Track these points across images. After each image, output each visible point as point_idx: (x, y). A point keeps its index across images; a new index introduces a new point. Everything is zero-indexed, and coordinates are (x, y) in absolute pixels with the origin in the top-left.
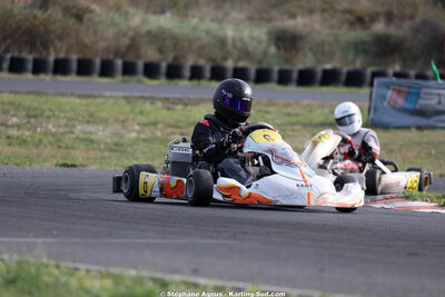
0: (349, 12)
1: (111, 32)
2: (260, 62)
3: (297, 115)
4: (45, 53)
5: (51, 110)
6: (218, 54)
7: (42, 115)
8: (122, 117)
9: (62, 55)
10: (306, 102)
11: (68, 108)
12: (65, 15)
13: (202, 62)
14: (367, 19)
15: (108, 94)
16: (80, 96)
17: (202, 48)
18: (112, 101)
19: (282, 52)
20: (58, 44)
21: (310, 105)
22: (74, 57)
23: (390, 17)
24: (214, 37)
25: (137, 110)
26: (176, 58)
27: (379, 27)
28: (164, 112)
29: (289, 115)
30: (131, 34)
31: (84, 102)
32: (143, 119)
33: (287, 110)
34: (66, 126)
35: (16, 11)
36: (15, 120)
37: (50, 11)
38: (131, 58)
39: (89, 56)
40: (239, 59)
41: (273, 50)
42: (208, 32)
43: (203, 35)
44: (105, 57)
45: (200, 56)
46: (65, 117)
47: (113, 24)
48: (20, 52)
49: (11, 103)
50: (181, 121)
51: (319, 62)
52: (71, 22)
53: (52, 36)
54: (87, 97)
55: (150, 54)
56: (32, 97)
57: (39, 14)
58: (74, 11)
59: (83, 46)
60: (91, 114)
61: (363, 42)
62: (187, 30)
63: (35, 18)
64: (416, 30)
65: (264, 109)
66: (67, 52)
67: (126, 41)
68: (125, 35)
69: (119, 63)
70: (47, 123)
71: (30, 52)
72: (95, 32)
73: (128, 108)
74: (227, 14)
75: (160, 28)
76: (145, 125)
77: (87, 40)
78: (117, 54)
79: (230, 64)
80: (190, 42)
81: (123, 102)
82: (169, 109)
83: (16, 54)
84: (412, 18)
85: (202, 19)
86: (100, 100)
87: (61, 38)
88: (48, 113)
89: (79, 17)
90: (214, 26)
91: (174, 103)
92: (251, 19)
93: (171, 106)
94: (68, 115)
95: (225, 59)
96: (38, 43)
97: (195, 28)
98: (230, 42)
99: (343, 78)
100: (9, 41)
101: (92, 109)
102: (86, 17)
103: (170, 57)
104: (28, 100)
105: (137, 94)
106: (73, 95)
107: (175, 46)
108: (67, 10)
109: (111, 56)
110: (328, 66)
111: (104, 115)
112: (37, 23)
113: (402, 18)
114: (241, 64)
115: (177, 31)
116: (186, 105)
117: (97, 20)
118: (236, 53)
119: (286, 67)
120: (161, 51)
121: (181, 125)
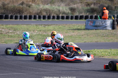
0: (87, 3)
1: (36, 9)
2: (67, 14)
3: (71, 27)
4: (22, 14)
5: (19, 28)
6: (58, 13)
7: (17, 30)
8: (34, 29)
9: (26, 15)
10: (74, 24)
11: (23, 28)
12: (27, 6)
13: (55, 15)
14: (90, 4)
15: (32, 24)
16: (26, 25)
17: (55, 12)
18: (32, 26)
19: (72, 12)
20: (25, 12)
21: (74, 25)
22: (28, 15)
23: (94, 4)
24: (58, 9)
25: (37, 27)
26: (50, 14)
27: (92, 6)
28: (43, 28)
29: (69, 27)
30: (40, 10)
31: (27, 26)
32: (38, 30)
33: (69, 26)
34: (22, 32)
35: (16, 6)
36: (11, 31)
37: (23, 6)
38: (40, 15)
39: (31, 15)
40: (63, 14)
41: (70, 12)
42: (56, 9)
43: (55, 9)
44: (35, 15)
45: (55, 13)
46: (22, 30)
47: (37, 8)
48: (17, 14)
49: (11, 27)
50: (46, 30)
51: (79, 14)
52: (28, 8)
53: (24, 11)
54: (28, 25)
55: (44, 14)
56: (16, 26)
57: (21, 6)
58: (28, 5)
59: (30, 12)
60: (28, 29)
61: (89, 9)
62: (52, 8)
63: (20, 7)
64: (99, 7)
65: (64, 26)
66: (27, 14)
67: (39, 11)
68: (39, 10)
69: (37, 16)
70: (17, 32)
71: (19, 14)
72: (33, 9)
73: (36, 27)
74: (61, 4)
75: (46, 8)
76: (39, 31)
77: (31, 11)
78: (37, 14)
79: (61, 15)
80: (53, 11)
81: (35, 26)
82: (44, 27)
83: (16, 15)
84: (99, 4)
85: (55, 6)
86: (30, 25)
87: (25, 11)
88: (18, 29)
89: (29, 7)
90: (58, 7)
91: (46, 26)
92: (66, 5)
93: (45, 26)
94: (23, 29)
95: (60, 14)
96: (21, 12)
97: (53, 8)
98: (61, 10)
99: (84, 17)
100: (15, 12)
101: (28, 28)
102: (31, 6)
103: (48, 14)
104: (15, 26)
105: (38, 24)
106: (25, 24)
107: (49, 12)
108: (27, 5)
109: (36, 15)
110: (81, 15)
111: (30, 29)
112: (20, 8)
113: (97, 4)
114: (63, 15)
115: (50, 9)
116: (48, 26)
117: (33, 7)
118: (62, 13)
119: (72, 15)
120: (47, 13)
121: (46, 31)
